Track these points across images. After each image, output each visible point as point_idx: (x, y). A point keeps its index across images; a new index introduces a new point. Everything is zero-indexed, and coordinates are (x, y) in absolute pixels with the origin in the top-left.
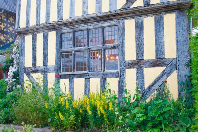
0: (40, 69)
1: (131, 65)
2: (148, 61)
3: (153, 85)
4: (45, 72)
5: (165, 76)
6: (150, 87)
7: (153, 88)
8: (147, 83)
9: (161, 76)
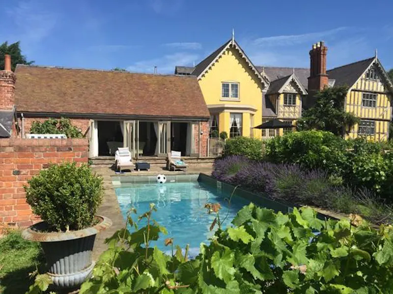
1: (377, 133)
2: (381, 133)
8: (381, 138)
9: (384, 136)
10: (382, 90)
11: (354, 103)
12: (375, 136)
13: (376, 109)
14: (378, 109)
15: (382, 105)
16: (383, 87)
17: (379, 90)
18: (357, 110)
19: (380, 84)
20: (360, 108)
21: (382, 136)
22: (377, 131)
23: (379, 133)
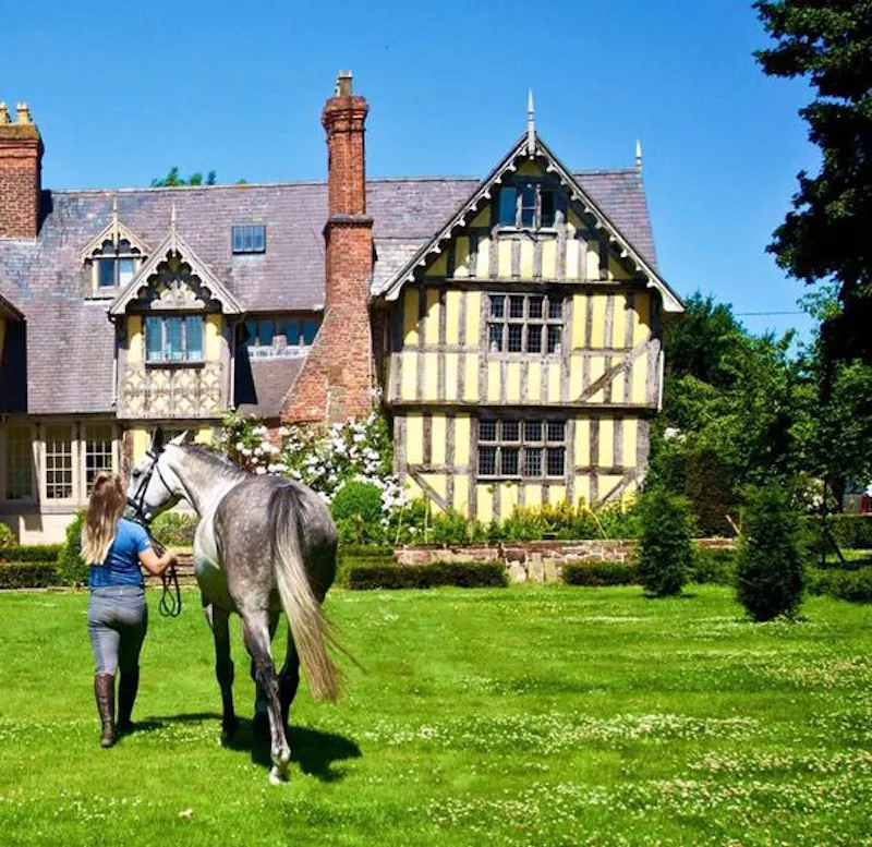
0: (440, 468)
1: (582, 471)
2: (603, 469)
3: (608, 496)
4: (450, 472)
5: (622, 486)
6: (605, 499)
7: (609, 499)
8: (602, 493)
9: (618, 486)
10: (593, 273)
11: (443, 342)
12: (568, 484)
13: (565, 363)
14: (576, 362)
15: (596, 342)
16: (593, 259)
17: (571, 275)
18: (461, 370)
19: (575, 247)
20: (472, 361)
21: (607, 483)
22: (582, 459)
23: (592, 471)
